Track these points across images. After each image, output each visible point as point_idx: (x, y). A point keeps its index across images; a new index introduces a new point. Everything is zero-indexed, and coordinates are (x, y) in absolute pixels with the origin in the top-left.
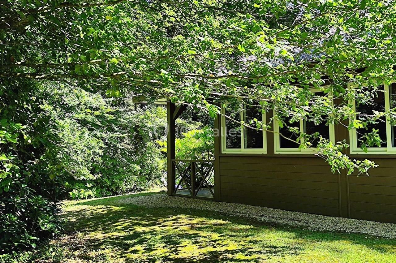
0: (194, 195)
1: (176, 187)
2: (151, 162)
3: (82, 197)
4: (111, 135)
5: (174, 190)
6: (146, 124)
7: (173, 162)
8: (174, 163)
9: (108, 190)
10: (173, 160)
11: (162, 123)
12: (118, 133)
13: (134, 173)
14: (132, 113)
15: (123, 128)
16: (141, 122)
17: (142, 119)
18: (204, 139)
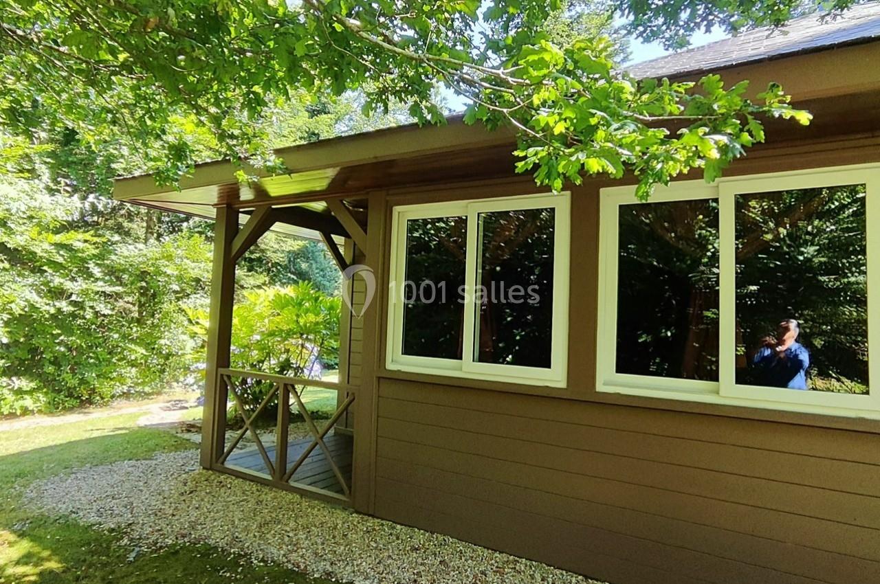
0: (281, 478)
1: (226, 450)
2: (168, 343)
3: (6, 413)
4: (85, 286)
5: (221, 456)
6: (164, 270)
7: (222, 375)
8: (225, 378)
9: (70, 395)
10: (222, 371)
11: (196, 270)
12: (100, 283)
13: (133, 364)
14: (136, 248)
15: (114, 274)
16: (153, 265)
17: (156, 259)
18: (294, 310)
